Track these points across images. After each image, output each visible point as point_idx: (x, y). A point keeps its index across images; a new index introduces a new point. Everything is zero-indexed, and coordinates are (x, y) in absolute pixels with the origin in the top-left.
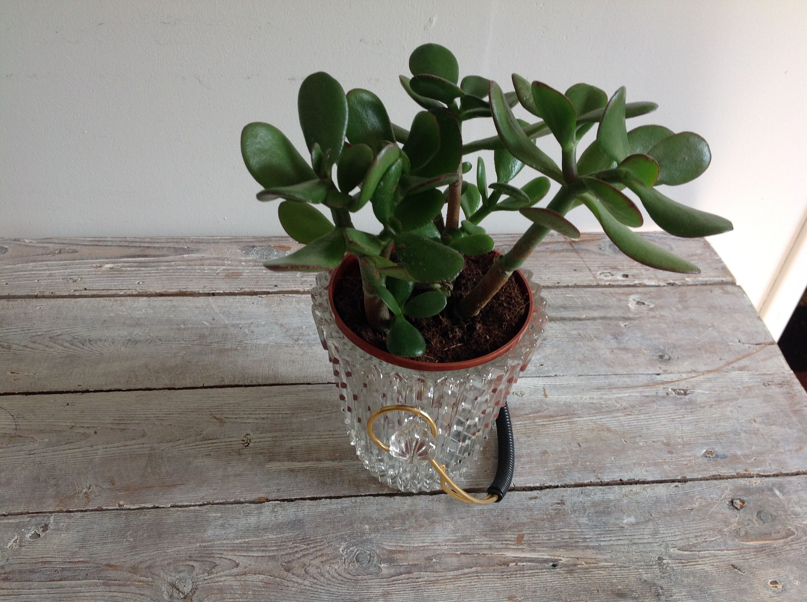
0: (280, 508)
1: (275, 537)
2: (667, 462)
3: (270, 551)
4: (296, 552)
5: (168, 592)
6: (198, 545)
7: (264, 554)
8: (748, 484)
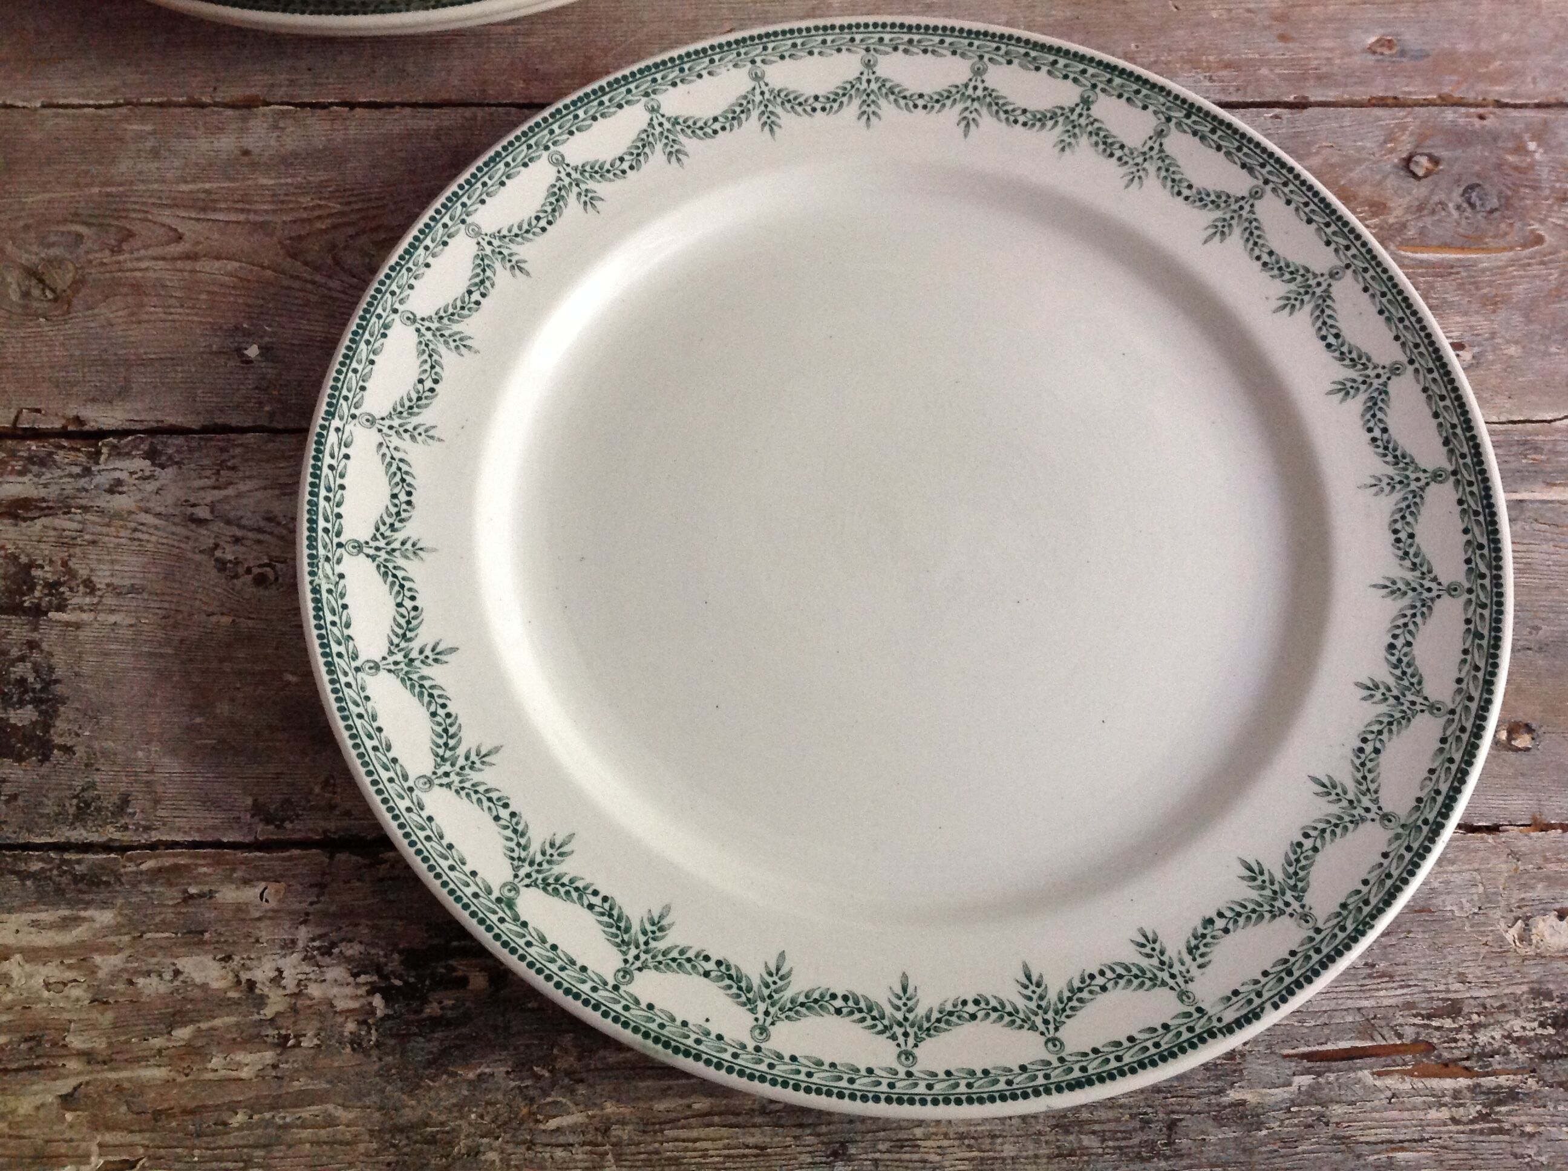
0: (290, 122)
1: (272, 182)
2: (1269, 60)
3: (256, 212)
4: (319, 217)
5: (19, 285)
6: (96, 190)
7: (242, 217)
8: (1462, 121)
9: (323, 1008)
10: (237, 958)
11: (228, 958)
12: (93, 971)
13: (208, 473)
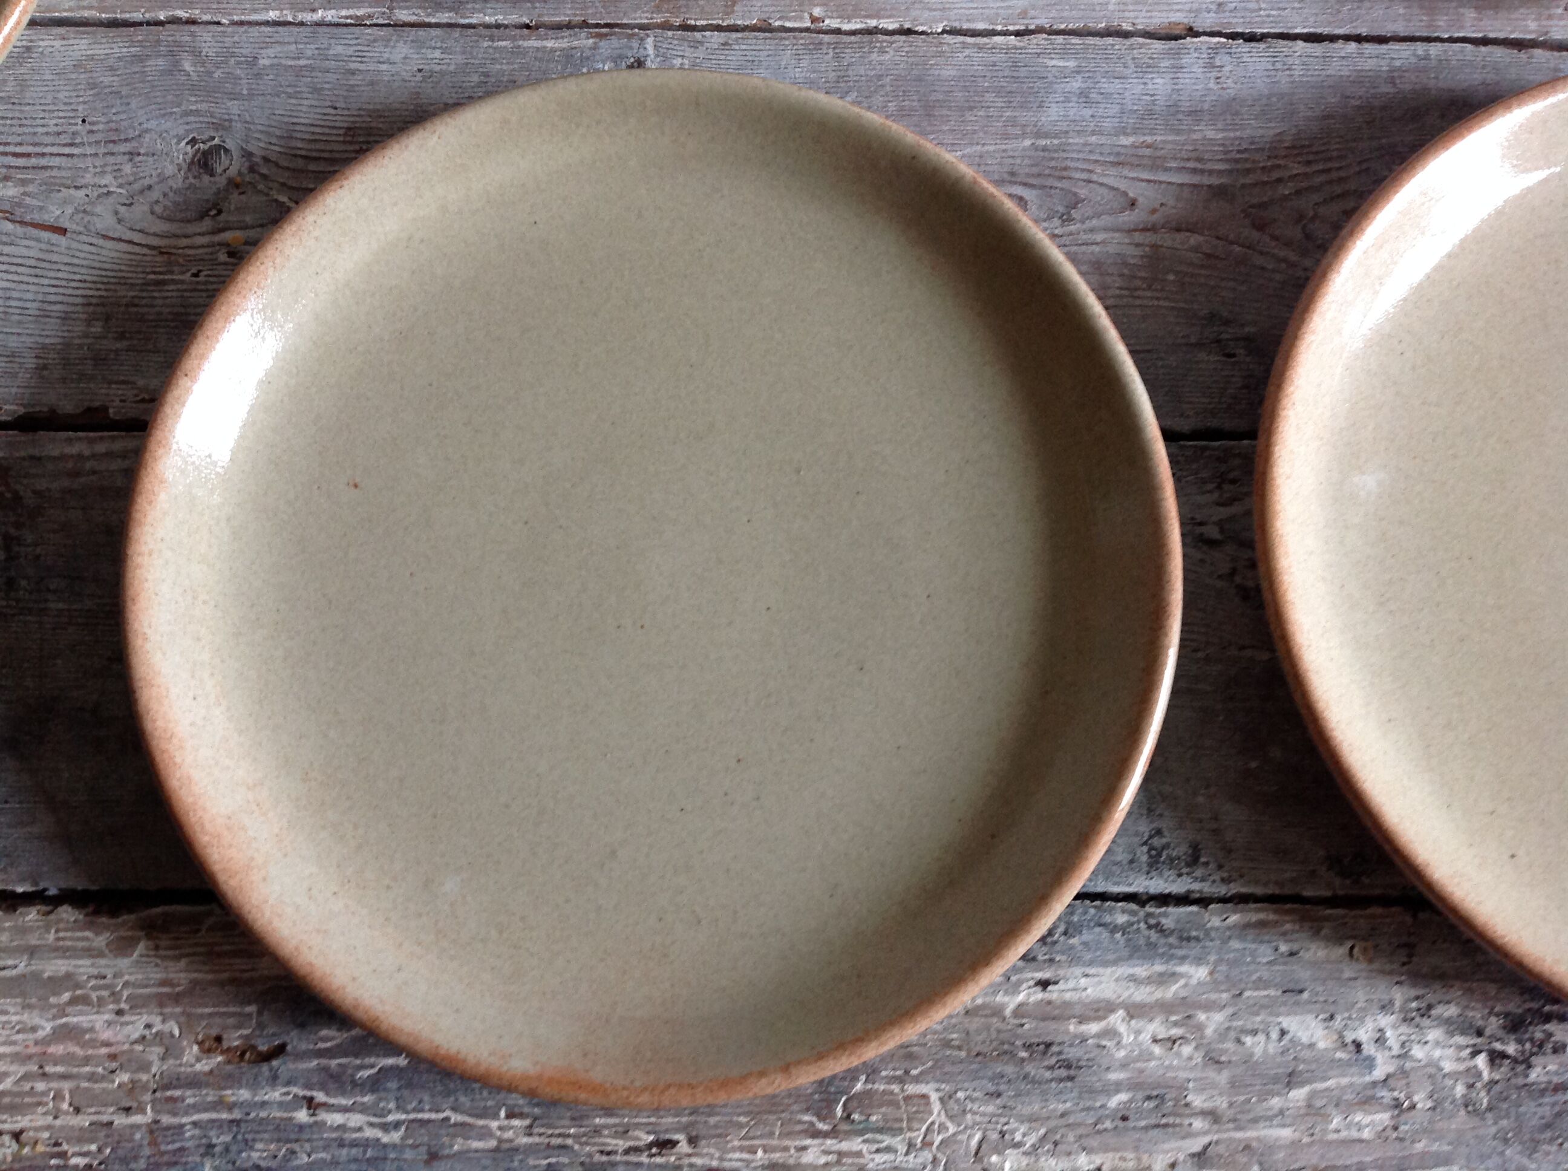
9: (1432, 1070)
10: (1338, 1018)
11: (1332, 1017)
12: (1200, 1028)
13: (1210, 486)
